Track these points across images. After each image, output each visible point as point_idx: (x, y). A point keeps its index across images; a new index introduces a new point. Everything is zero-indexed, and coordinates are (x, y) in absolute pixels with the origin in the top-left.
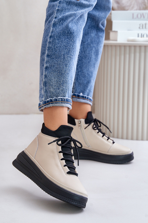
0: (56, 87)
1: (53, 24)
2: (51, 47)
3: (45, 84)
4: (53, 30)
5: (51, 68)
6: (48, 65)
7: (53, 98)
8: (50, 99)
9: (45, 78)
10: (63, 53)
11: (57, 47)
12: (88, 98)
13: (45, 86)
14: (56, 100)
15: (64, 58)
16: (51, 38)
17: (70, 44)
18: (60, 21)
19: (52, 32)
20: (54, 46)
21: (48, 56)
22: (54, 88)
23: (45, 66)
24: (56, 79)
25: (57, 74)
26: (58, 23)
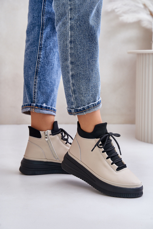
0: (86, 94)
1: (70, 26)
2: (74, 54)
3: (74, 92)
4: (71, 34)
5: (77, 76)
6: (73, 72)
7: (85, 106)
8: (82, 107)
9: (73, 86)
10: (87, 58)
11: (80, 53)
12: (52, 108)
13: (74, 94)
14: (88, 107)
15: (89, 63)
16: (71, 43)
17: (93, 47)
18: (77, 23)
19: (71, 36)
20: (77, 52)
21: (72, 63)
22: (85, 96)
23: (71, 73)
24: (85, 87)
25: (85, 81)
26: (75, 25)
